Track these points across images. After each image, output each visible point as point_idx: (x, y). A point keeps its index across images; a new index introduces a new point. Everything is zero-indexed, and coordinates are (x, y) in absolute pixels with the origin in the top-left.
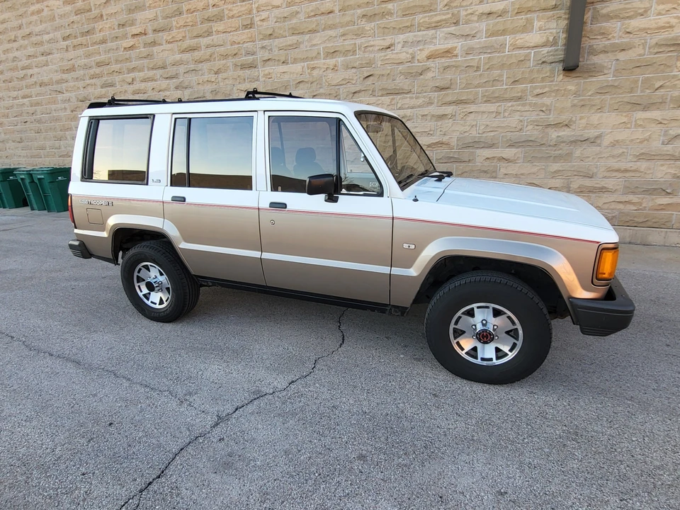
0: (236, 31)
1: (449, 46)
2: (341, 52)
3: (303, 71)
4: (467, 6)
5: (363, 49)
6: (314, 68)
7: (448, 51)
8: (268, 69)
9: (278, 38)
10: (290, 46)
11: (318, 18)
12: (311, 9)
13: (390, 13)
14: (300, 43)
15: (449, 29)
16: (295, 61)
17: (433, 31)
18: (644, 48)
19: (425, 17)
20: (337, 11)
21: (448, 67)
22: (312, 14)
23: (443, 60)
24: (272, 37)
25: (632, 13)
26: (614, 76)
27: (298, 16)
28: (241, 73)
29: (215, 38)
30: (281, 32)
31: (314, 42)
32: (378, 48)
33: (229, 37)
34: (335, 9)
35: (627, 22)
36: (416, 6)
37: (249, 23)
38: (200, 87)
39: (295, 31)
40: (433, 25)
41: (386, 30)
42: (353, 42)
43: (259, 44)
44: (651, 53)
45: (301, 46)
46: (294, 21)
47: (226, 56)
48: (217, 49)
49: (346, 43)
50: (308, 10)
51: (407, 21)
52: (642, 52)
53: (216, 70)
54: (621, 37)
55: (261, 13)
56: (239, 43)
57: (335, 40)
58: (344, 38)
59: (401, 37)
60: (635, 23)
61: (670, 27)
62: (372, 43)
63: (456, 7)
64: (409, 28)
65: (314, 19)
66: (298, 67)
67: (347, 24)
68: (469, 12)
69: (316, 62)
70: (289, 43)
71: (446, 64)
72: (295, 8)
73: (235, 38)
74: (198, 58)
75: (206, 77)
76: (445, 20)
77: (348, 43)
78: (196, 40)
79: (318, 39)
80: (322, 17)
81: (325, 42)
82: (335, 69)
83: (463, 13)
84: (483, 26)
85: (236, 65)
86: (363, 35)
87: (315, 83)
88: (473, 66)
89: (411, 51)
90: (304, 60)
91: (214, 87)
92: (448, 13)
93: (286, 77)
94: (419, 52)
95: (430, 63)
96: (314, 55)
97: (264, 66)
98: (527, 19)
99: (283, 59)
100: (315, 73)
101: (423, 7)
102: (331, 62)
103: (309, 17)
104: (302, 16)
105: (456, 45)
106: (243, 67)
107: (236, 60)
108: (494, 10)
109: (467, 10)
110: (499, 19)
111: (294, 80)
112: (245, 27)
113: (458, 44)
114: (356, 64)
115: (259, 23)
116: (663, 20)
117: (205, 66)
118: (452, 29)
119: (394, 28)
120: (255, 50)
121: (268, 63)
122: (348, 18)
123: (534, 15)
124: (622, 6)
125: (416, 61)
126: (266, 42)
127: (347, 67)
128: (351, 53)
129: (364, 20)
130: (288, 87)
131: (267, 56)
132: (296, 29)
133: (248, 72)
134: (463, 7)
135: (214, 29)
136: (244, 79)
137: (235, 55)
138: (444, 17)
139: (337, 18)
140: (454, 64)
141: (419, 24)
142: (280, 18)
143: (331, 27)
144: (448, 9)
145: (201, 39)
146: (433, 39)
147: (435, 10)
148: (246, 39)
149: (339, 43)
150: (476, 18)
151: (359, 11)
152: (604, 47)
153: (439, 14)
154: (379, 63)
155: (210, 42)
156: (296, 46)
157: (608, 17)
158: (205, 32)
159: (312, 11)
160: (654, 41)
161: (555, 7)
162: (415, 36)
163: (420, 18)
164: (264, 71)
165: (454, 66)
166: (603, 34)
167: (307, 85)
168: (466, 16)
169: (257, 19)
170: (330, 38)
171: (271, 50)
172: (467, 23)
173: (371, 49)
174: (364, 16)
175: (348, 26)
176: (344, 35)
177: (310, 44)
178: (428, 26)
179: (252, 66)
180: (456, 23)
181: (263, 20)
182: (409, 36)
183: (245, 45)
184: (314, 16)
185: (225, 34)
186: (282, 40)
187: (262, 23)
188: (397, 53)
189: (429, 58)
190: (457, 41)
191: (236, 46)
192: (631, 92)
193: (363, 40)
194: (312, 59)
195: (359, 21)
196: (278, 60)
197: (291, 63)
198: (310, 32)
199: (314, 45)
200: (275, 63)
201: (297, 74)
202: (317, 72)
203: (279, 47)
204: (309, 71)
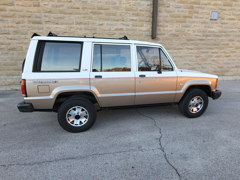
0: (30, 6)
1: (121, 27)
2: (83, 23)
3: (66, 28)
4: (126, 16)
5: (92, 24)
6: (71, 28)
7: (121, 29)
8: (48, 25)
9: (53, 13)
10: (59, 17)
11: (73, 9)
12: (69, 5)
13: (102, 14)
14: (65, 17)
15: (121, 22)
16: (62, 24)
17: (116, 22)
18: (167, 35)
19: (114, 17)
20: (81, 8)
21: (121, 34)
22: (70, 7)
23: (120, 31)
24: (50, 12)
25: (165, 26)
26: (162, 41)
27: (63, 6)
28: (33, 25)
29: (16, 8)
30: (55, 11)
31: (71, 18)
32: (98, 24)
33: (25, 9)
34: (80, 7)
35: (164, 28)
36: (110, 13)
37: (38, 4)
38: (5, 28)
39: (62, 12)
40: (116, 20)
41: (100, 19)
42: (88, 20)
43: (44, 14)
44: (169, 36)
45: (65, 18)
46: (61, 8)
47: (24, 17)
48: (18, 13)
49: (85, 20)
50: (68, 5)
51: (108, 17)
52: (167, 36)
53: (17, 22)
54: (163, 31)
55: (44, 2)
56: (31, 12)
57: (80, 19)
58: (84, 19)
59: (106, 22)
60: (166, 29)
61: (172, 31)
62: (95, 22)
63: (123, 16)
64: (108, 20)
65: (71, 9)
66: (64, 26)
67: (85, 14)
68: (127, 18)
69: (72, 26)
70: (59, 16)
71: (121, 33)
72: (62, 3)
73: (29, 10)
74: (5, 15)
75: (10, 25)
76: (120, 19)
77: (86, 21)
78: (3, 6)
79: (73, 17)
80: (75, 9)
81: (76, 19)
82: (80, 29)
83: (125, 18)
84: (131, 23)
85: (30, 21)
86: (92, 19)
87: (72, 34)
88: (129, 34)
89: (109, 27)
90: (66, 24)
91: (15, 29)
92: (121, 17)
93: (58, 30)
94: (112, 28)
95: (116, 32)
96: (71, 23)
97: (46, 24)
98: (142, 23)
99: (56, 22)
100: (72, 30)
101: (113, 14)
102: (79, 26)
103: (68, 8)
104: (65, 7)
105: (123, 27)
106: (34, 23)
107: (29, 19)
108: (134, 19)
109: (126, 17)
110: (135, 22)
111: (62, 31)
112: (36, 6)
113: (124, 27)
114: (90, 29)
115: (43, 5)
116: (171, 29)
117: (10, 19)
118: (122, 22)
119: (103, 19)
120: (41, 16)
121: (48, 22)
122: (85, 12)
123: (144, 22)
124: (163, 24)
125: (111, 31)
126: (47, 14)
127: (86, 29)
128: (87, 25)
129: (92, 14)
130: (59, 34)
131: (47, 20)
132: (62, 11)
133: (37, 25)
134: (125, 16)
135: (15, 3)
136: (35, 28)
137: (29, 17)
138: (120, 18)
139: (81, 11)
140: (123, 33)
141: (112, 19)
142: (54, 6)
143: (78, 14)
144: (121, 16)
145: (6, 6)
146: (116, 24)
147: (117, 15)
148: (36, 11)
149: (82, 20)
150: (129, 20)
151: (90, 10)
152: (160, 33)
153: (118, 17)
154: (98, 29)
155: (13, 9)
156: (63, 18)
157: (160, 26)
158: (10, 3)
159: (70, 6)
160: (169, 33)
161: (149, 21)
162: (110, 22)
163: (112, 17)
164: (46, 26)
165: (123, 34)
166: (160, 30)
167: (68, 34)
168: (126, 19)
169: (42, 4)
170: (78, 18)
171: (50, 17)
172: (126, 21)
173: (95, 24)
174: (92, 12)
175: (85, 15)
176: (84, 18)
177: (69, 18)
178: (115, 20)
179: (39, 23)
180: (123, 21)
181: (45, 5)
182: (109, 22)
183: (35, 14)
184: (71, 8)
185: (22, 7)
186: (55, 14)
187: (44, 6)
188: (104, 27)
189: (115, 30)
190: (124, 26)
191: (30, 13)
192: (165, 45)
193: (92, 21)
194: (70, 24)
195: (90, 14)
196: (54, 22)
197: (60, 24)
198: (69, 14)
199: (71, 19)
200: (52, 23)
201: (63, 29)
202: (73, 30)
203: (54, 17)
204: (69, 28)
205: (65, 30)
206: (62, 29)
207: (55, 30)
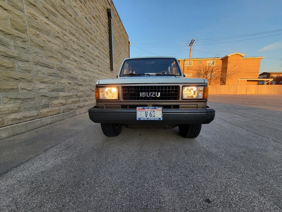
5: (82, 41)
8: (33, 11)
10: (52, 11)
11: (66, 13)
12: (62, 4)
13: (88, 35)
14: (57, 16)
16: (54, 23)
17: (96, 49)
20: (73, 17)
22: (63, 7)
34: (72, 15)
36: (93, 39)
39: (54, 6)
40: (96, 47)
41: (87, 40)
42: (79, 35)
45: (58, 18)
57: (73, 29)
59: (91, 45)
62: (84, 41)
63: (99, 46)
66: (57, 28)
67: (77, 27)
68: (101, 49)
69: (65, 32)
70: (50, 9)
77: (77, 35)
79: (65, 21)
80: (68, 14)
82: (74, 42)
86: (82, 36)
87: (66, 43)
89: (93, 51)
90: (61, 27)
93: (48, 28)
97: (28, 5)
98: (106, 57)
99: (47, 15)
100: (65, 37)
103: (61, 7)
104: (57, 2)
108: (103, 52)
114: (81, 45)
118: (99, 51)
119: (89, 41)
121: (32, 6)
122: (76, 24)
127: (78, 44)
128: (79, 40)
139: (73, 20)
141: (94, 44)
143: (71, 22)
146: (96, 51)
151: (80, 26)
156: (55, 15)
162: (93, 47)
164: (30, 10)
170: (71, 27)
173: (84, 43)
176: (76, 30)
177: (62, 21)
184: (64, 10)
188: (90, 49)
189: (96, 56)
193: (82, 38)
194: (64, 29)
195: (81, 30)
196: (43, 13)
197: (51, 22)
198: (62, 15)
199: (64, 23)
200: (39, 12)
201: (56, 31)
202: (67, 38)
203: (44, 5)
204: (63, 34)
205: (58, 34)
206: (54, 31)
207: (45, 26)
